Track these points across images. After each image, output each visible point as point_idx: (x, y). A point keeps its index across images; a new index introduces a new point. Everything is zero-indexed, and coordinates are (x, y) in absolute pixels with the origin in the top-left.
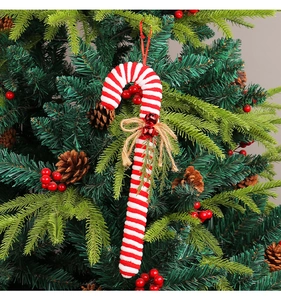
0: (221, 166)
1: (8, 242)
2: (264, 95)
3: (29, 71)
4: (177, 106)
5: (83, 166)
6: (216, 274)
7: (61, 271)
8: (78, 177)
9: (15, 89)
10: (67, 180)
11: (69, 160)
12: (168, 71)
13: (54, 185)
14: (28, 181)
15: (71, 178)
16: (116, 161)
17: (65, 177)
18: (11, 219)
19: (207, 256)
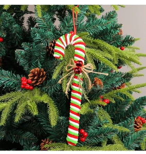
0: (110, 78)
1: (4, 116)
2: (134, 41)
3: (14, 26)
4: (91, 45)
5: (43, 76)
6: (114, 131)
7: (28, 133)
8: (40, 82)
9: (5, 36)
10: (34, 83)
11: (36, 72)
12: (86, 28)
13: (28, 86)
14: (12, 85)
15: (37, 82)
16: (62, 73)
17: (33, 82)
18: (5, 104)
19: (106, 123)
